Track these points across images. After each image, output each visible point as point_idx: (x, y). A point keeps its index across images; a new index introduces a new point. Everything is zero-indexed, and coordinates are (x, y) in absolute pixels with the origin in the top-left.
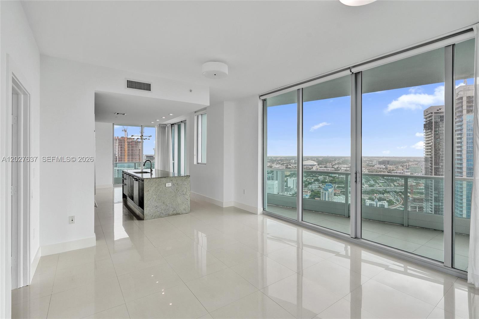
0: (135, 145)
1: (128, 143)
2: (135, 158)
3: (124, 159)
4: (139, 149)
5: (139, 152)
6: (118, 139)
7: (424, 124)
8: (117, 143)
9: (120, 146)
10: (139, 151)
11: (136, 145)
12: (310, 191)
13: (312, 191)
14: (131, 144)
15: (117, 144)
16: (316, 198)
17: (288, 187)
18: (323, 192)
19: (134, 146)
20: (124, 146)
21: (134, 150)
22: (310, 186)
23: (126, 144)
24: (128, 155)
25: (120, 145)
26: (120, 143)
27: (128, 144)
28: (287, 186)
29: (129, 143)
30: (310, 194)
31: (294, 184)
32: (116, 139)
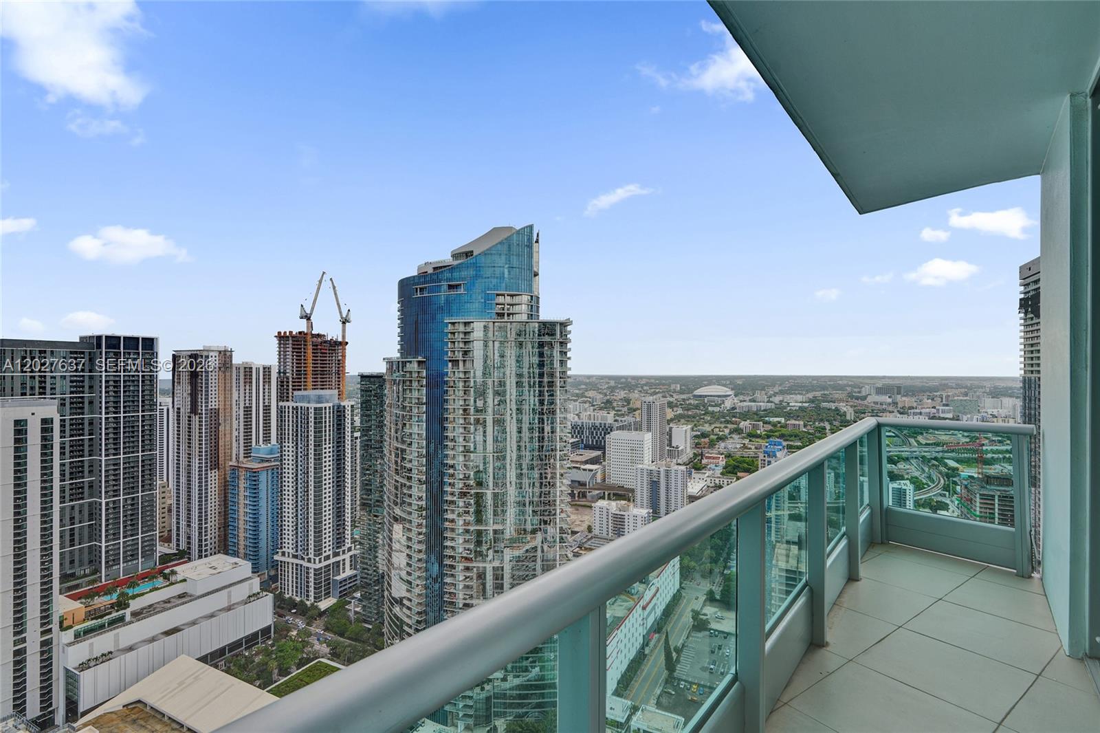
0: (329, 350)
1: (313, 346)
2: (329, 381)
3: (304, 382)
4: (338, 360)
5: (338, 368)
6: (293, 337)
7: (1021, 300)
8: (290, 346)
9: (297, 352)
10: (338, 364)
11: (332, 350)
12: (723, 456)
13: (728, 456)
14: (321, 349)
15: (290, 349)
16: (740, 472)
17: (674, 447)
18: (765, 460)
19: (326, 353)
20: (305, 353)
21: (328, 362)
22: (722, 445)
23: (309, 347)
24: (315, 373)
25: (296, 350)
26: (296, 347)
27: (313, 349)
28: (670, 445)
29: (317, 345)
30: (724, 463)
31: (686, 441)
32: (288, 337)
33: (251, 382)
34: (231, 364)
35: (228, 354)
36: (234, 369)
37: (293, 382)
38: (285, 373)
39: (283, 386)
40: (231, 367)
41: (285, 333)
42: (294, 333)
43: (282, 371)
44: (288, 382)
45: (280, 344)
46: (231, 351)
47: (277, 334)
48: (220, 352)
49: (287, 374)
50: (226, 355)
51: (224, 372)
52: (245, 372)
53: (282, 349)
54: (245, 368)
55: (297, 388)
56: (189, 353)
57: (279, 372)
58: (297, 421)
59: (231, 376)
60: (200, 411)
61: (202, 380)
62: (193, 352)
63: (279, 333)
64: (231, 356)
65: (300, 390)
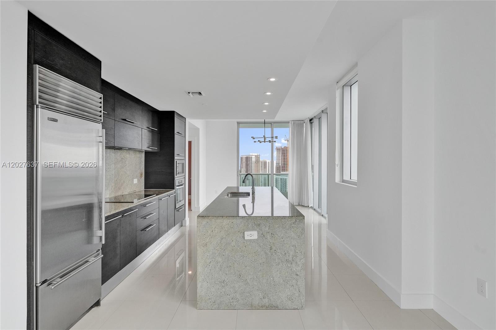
9: (283, 155)
33: (266, 168)
34: (259, 161)
35: (258, 156)
36: (260, 162)
37: (282, 168)
38: (279, 164)
39: (278, 169)
40: (259, 162)
41: (279, 147)
42: (282, 147)
43: (278, 163)
44: (280, 168)
45: (277, 152)
46: (259, 155)
47: (276, 148)
48: (256, 156)
49: (280, 165)
50: (258, 157)
51: (257, 164)
52: (264, 163)
53: (278, 154)
54: (264, 162)
55: (283, 170)
56: (246, 156)
57: (277, 164)
58: (282, 184)
59: (259, 165)
60: (249, 179)
61: (249, 166)
62: (247, 156)
63: (277, 147)
64: (259, 157)
65: (285, 171)
